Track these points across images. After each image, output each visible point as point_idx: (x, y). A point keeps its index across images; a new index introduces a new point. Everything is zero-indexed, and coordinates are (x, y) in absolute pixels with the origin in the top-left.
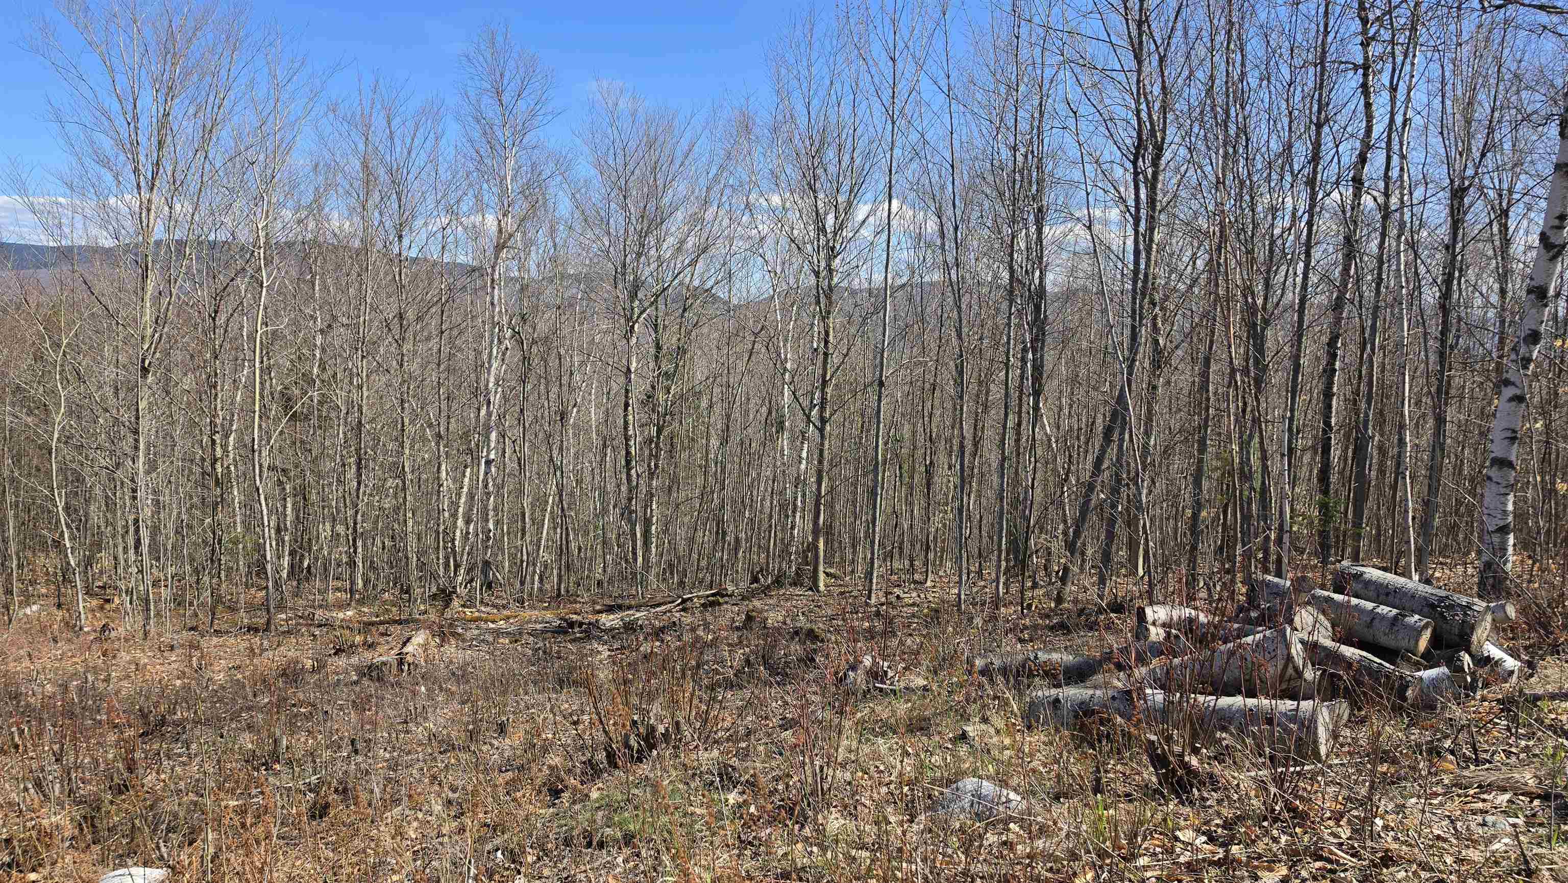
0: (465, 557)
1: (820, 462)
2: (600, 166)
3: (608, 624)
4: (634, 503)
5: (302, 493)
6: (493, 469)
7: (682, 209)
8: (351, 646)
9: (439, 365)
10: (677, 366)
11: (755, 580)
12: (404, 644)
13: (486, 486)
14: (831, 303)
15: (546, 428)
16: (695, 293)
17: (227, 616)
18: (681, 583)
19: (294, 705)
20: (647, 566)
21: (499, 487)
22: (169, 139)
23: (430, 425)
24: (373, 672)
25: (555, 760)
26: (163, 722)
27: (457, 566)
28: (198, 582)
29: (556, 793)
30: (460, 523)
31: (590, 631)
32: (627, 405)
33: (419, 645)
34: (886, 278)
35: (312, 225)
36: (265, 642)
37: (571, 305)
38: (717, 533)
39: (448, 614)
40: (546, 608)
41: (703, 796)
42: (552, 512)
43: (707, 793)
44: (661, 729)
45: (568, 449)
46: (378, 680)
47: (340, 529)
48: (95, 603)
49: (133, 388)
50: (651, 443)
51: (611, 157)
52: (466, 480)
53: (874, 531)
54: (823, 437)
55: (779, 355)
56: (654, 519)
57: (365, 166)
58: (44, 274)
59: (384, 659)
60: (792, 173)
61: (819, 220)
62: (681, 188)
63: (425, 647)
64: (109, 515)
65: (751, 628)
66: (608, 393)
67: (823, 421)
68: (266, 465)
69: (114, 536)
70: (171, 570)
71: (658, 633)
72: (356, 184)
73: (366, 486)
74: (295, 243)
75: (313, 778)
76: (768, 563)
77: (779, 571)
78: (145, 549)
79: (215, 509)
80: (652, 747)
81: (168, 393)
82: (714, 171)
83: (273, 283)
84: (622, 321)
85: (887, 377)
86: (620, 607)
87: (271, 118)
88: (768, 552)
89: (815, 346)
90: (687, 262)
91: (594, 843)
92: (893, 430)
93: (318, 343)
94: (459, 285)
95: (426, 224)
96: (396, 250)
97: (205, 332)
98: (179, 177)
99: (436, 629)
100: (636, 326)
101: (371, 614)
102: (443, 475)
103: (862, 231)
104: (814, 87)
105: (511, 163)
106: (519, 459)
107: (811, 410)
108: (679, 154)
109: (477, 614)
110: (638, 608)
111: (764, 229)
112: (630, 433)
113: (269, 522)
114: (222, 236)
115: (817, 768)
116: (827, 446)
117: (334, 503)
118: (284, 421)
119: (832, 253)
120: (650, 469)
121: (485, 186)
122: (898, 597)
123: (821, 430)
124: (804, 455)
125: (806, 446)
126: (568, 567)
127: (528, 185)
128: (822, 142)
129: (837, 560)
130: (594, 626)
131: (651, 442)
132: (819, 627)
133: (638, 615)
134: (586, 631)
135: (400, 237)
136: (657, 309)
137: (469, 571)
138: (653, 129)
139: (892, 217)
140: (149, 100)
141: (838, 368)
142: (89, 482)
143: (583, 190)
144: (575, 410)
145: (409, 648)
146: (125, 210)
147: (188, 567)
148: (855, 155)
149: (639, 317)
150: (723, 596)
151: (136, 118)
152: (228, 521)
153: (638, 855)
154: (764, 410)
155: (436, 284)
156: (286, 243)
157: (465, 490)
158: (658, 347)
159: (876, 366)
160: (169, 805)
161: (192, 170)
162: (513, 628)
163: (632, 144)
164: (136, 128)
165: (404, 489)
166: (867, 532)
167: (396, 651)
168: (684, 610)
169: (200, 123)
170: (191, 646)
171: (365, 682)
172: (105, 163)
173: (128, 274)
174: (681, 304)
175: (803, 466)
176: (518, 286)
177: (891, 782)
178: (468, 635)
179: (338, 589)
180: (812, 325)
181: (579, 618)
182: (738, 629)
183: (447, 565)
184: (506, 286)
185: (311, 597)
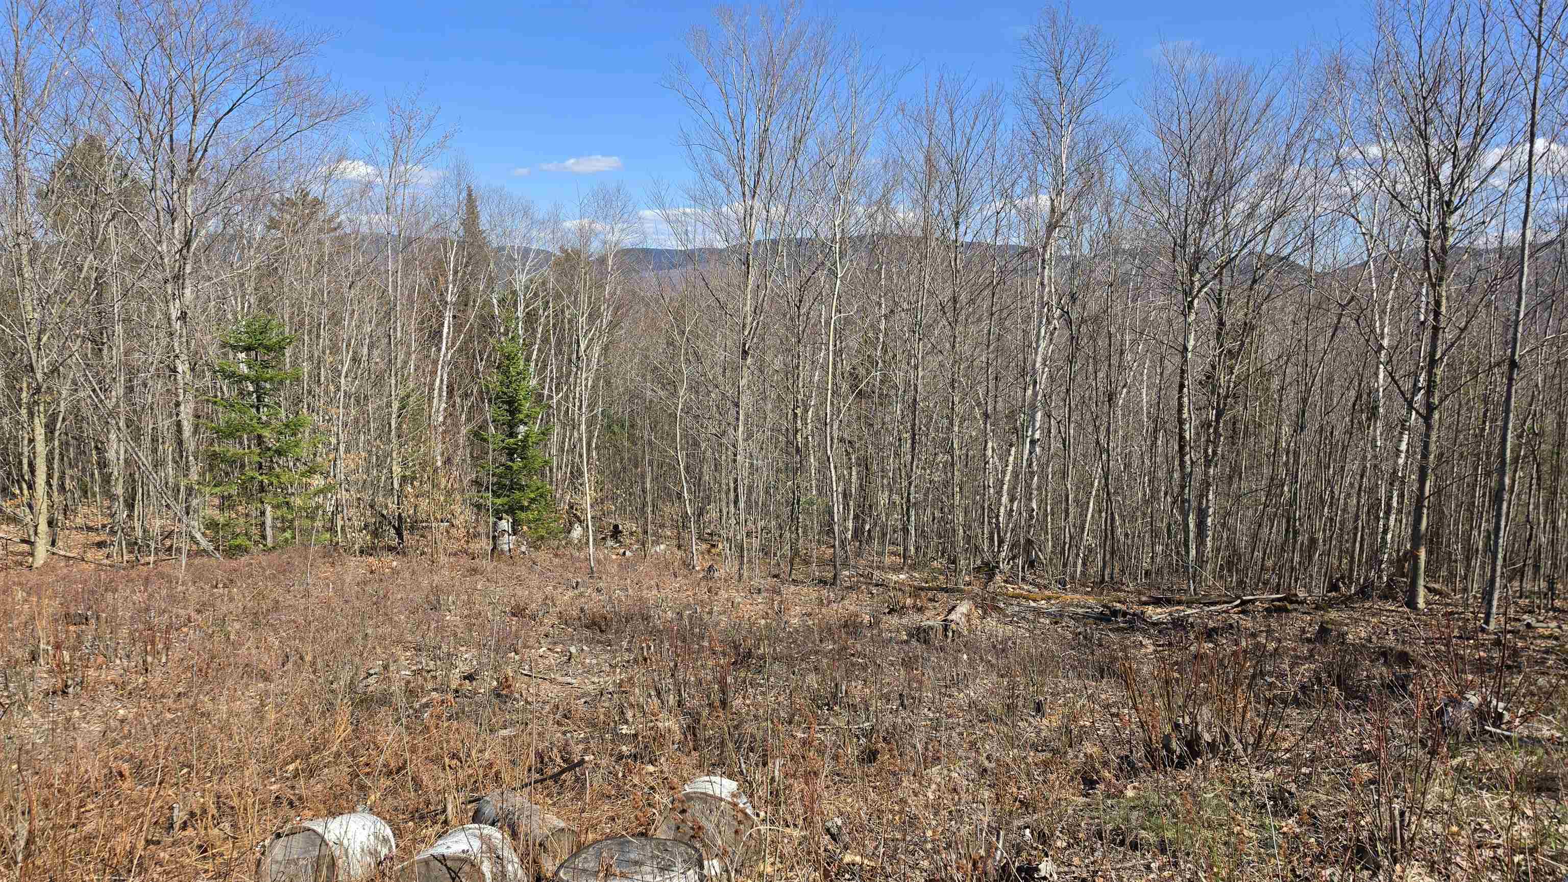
0: (1009, 535)
1: (1425, 456)
2: (1162, 134)
3: (1155, 618)
4: (1187, 491)
5: (864, 464)
6: (1038, 449)
7: (1256, 171)
8: (902, 608)
9: (988, 346)
10: (1242, 344)
11: (1334, 587)
12: (950, 612)
13: (1030, 465)
14: (1444, 268)
15: (1094, 409)
16: (1267, 262)
17: (803, 568)
18: (1241, 583)
19: (853, 655)
20: (1201, 560)
21: (1043, 467)
22: (768, 150)
23: (979, 404)
24: (921, 634)
25: (1090, 748)
26: (749, 654)
27: (1001, 542)
28: (781, 536)
29: (1090, 783)
30: (1005, 499)
31: (1135, 623)
32: (1182, 386)
33: (962, 614)
34: (1524, 235)
35: (880, 218)
36: (832, 595)
37: (1125, 282)
38: (1287, 531)
39: (991, 588)
40: (1087, 593)
41: (1254, 818)
42: (1097, 495)
43: (1258, 816)
44: (1207, 737)
45: (1116, 431)
46: (925, 642)
47: (896, 498)
48: (704, 546)
49: (736, 369)
50: (1209, 428)
51: (1176, 122)
52: (1011, 459)
53: (1496, 543)
54: (1429, 427)
55: (1373, 331)
56: (1211, 511)
57: (928, 160)
58: (675, 273)
59: (931, 623)
60: (1397, 118)
61: (1430, 169)
62: (1255, 147)
63: (968, 616)
64: (717, 475)
65: (1326, 642)
66: (1162, 374)
67: (1430, 408)
68: (836, 436)
69: (719, 491)
70: (761, 524)
71: (1210, 634)
72: (920, 176)
73: (919, 459)
74: (864, 237)
75: (866, 724)
76: (1351, 570)
77: (1365, 580)
78: (742, 505)
79: (795, 474)
80: (1196, 754)
81: (762, 372)
82: (1296, 125)
83: (846, 274)
84: (1180, 296)
85: (1521, 357)
86: (1169, 602)
87: (849, 123)
88: (1352, 557)
89: (1422, 318)
90: (1259, 228)
91: (1127, 842)
92: (1529, 422)
93: (882, 327)
94: (1010, 267)
95: (981, 209)
96: (953, 237)
97: (792, 319)
98: (775, 183)
99: (979, 601)
100: (1196, 301)
101: (922, 580)
102: (989, 452)
103: (1491, 180)
104: (1427, 15)
105: (1067, 141)
106: (1064, 440)
107: (1414, 394)
108: (1254, 110)
109: (1018, 591)
110: (1189, 604)
111: (1358, 185)
112: (1185, 416)
113: (838, 488)
114: (808, 233)
115: (1397, 812)
116: (1434, 438)
117: (891, 474)
118: (851, 398)
119: (1447, 208)
120: (1206, 455)
121: (1040, 167)
122: (1529, 626)
123: (1427, 418)
124: (1403, 447)
125: (1406, 437)
126: (1113, 553)
127: (1086, 161)
128: (1437, 83)
129: (1444, 573)
130: (1139, 617)
131: (1210, 426)
132: (1417, 650)
133: (1189, 611)
134: (1130, 622)
135: (957, 224)
136: (1221, 282)
137: (1013, 546)
138: (1224, 88)
139: (1535, 158)
140: (754, 118)
141: (1452, 345)
142: (703, 445)
143: (1142, 162)
144: (1125, 390)
145: (952, 616)
146: (733, 216)
147: (773, 523)
148: (1483, 90)
149: (1199, 291)
150: (1291, 602)
151: (743, 135)
152: (806, 484)
153: (1176, 864)
154: (1353, 393)
155: (988, 267)
156: (858, 237)
157: (1010, 468)
158: (1221, 323)
159: (1507, 343)
160: (750, 728)
161: (785, 177)
162: (1054, 609)
163: (1200, 106)
164: (743, 144)
165: (952, 465)
166: (1486, 545)
167: (942, 617)
168: (1243, 612)
169: (792, 133)
170: (774, 592)
171: (914, 642)
172: (718, 175)
173: (734, 271)
174: (1249, 276)
175: (1401, 461)
176: (1069, 265)
177: (1498, 846)
178: (1009, 611)
179: (894, 554)
180: (1419, 294)
181: (1124, 608)
182: (1309, 640)
183: (991, 539)
184: (1056, 266)
185: (871, 558)
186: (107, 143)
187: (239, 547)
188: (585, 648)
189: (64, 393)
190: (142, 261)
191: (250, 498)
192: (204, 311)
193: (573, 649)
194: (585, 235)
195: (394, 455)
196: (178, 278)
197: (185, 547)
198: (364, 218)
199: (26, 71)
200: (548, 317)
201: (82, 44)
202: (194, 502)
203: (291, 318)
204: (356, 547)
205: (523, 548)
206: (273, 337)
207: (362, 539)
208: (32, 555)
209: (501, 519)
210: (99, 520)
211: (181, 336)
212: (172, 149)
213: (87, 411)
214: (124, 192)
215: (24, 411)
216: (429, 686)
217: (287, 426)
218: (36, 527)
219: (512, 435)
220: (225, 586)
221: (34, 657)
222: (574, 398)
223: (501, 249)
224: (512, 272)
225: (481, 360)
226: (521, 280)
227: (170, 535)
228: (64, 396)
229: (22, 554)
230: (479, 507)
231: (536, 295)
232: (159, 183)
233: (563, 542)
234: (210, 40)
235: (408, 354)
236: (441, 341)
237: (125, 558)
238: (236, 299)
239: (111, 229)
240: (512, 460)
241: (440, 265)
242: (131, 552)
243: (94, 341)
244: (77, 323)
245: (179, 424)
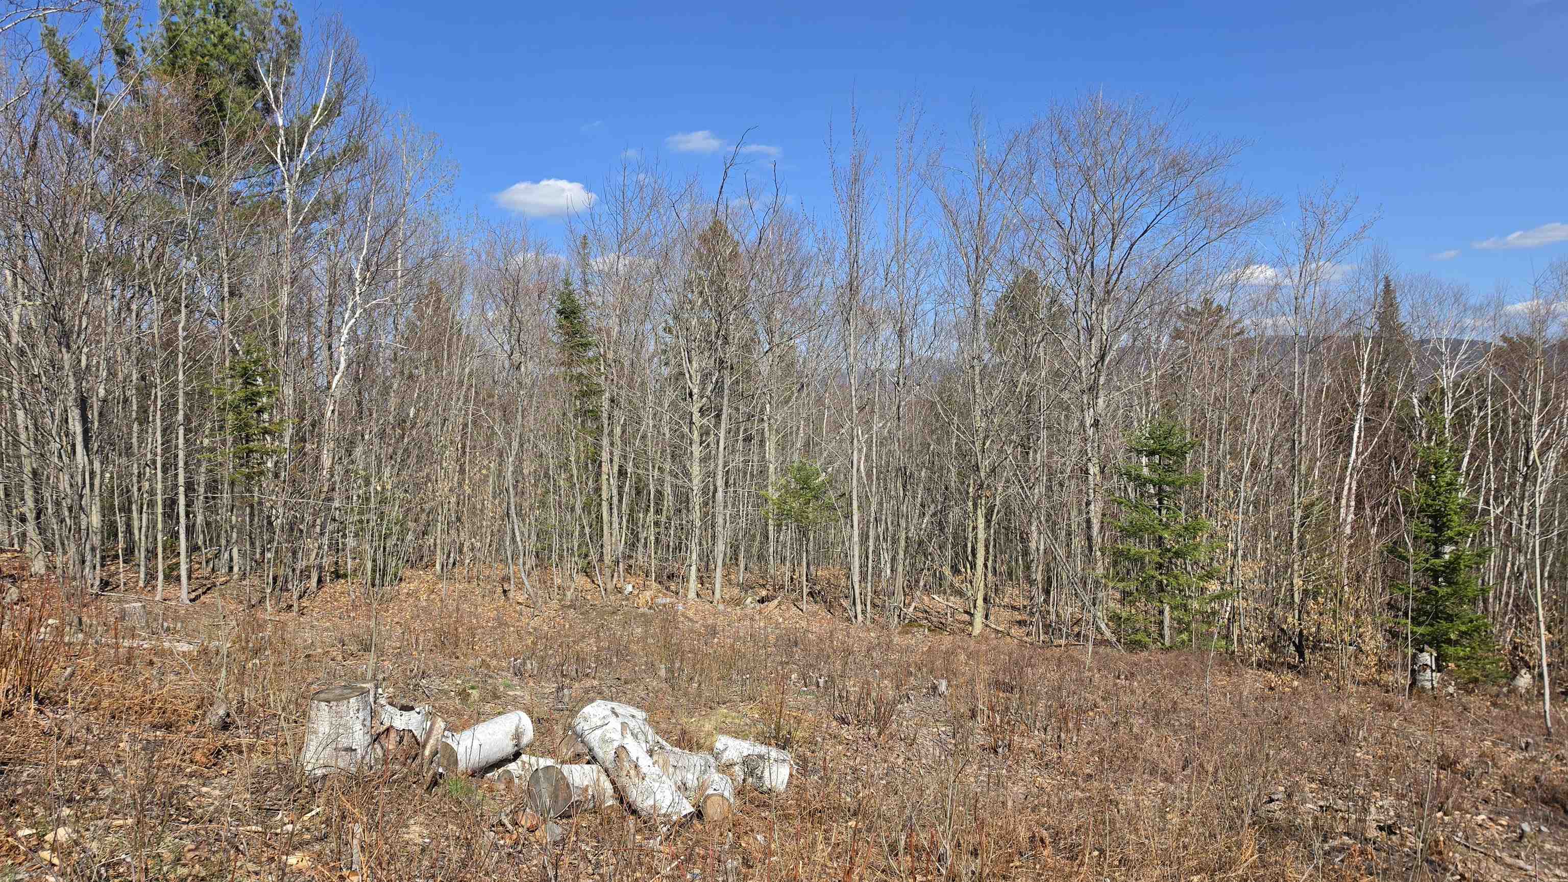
186: (1041, 275)
187: (1138, 642)
188: (1543, 828)
189: (1000, 489)
190: (1063, 375)
191: (1149, 595)
192: (1113, 419)
193: (1526, 827)
194: (1540, 321)
195: (1296, 567)
196: (1093, 389)
197: (1092, 636)
198: (1270, 322)
199: (986, 224)
200: (1485, 417)
201: (1027, 194)
202: (1100, 595)
203: (1192, 424)
204: (1253, 659)
205: (1451, 689)
206: (1175, 443)
207: (1260, 652)
208: (971, 624)
209: (1422, 651)
210: (1021, 602)
211: (1093, 441)
212: (1092, 275)
213: (1015, 506)
214: (1052, 317)
215: (970, 504)
216: (1341, 828)
217: (1186, 529)
218: (976, 600)
219: (1438, 555)
220: (1126, 679)
221: (973, 716)
222: (1520, 516)
223: (1423, 342)
224: (1437, 367)
225: (1398, 468)
226: (1448, 376)
227: (1077, 622)
228: (999, 492)
229: (964, 622)
230: (1395, 635)
231: (1468, 392)
232: (1081, 305)
233: (1505, 690)
234: (1129, 171)
235: (1313, 460)
236: (1350, 447)
237: (1042, 638)
238: (1141, 408)
239: (1041, 349)
240: (1436, 583)
241: (1351, 364)
242: (1046, 633)
243: (1023, 446)
244: (1012, 431)
245: (1088, 521)
